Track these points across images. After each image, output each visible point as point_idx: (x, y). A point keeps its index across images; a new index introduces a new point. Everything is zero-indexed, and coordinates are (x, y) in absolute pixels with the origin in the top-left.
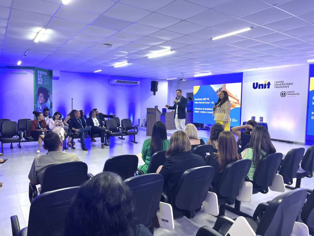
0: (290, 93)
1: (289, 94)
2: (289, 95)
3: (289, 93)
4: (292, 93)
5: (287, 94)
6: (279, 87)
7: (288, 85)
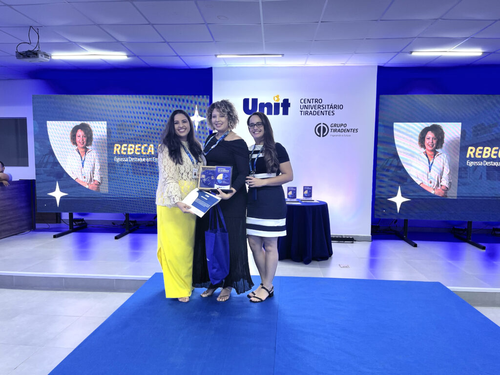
0: (338, 128)
1: (335, 131)
2: (335, 133)
3: (335, 128)
4: (341, 128)
5: (330, 130)
6: (311, 113)
7: (331, 110)
